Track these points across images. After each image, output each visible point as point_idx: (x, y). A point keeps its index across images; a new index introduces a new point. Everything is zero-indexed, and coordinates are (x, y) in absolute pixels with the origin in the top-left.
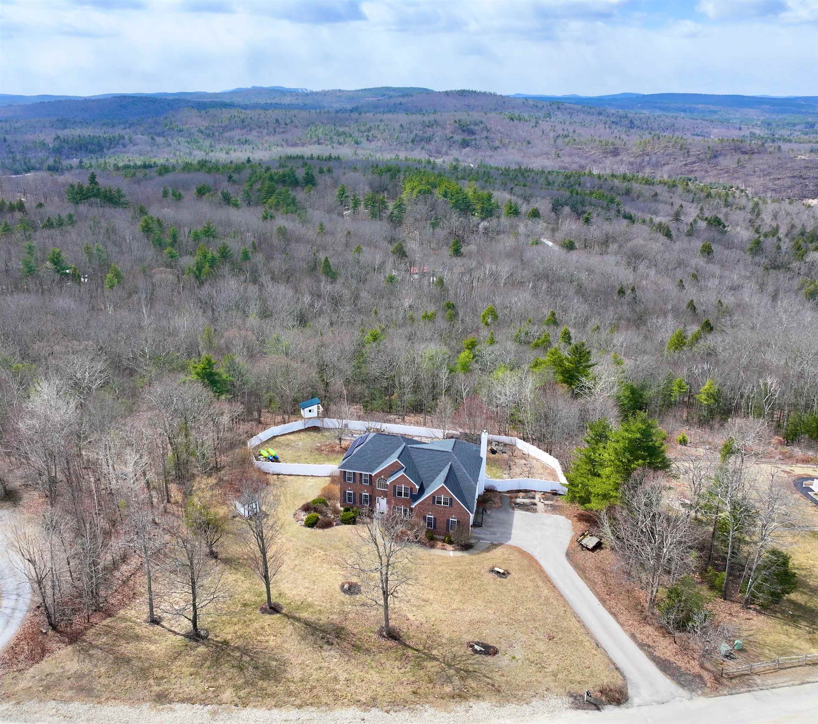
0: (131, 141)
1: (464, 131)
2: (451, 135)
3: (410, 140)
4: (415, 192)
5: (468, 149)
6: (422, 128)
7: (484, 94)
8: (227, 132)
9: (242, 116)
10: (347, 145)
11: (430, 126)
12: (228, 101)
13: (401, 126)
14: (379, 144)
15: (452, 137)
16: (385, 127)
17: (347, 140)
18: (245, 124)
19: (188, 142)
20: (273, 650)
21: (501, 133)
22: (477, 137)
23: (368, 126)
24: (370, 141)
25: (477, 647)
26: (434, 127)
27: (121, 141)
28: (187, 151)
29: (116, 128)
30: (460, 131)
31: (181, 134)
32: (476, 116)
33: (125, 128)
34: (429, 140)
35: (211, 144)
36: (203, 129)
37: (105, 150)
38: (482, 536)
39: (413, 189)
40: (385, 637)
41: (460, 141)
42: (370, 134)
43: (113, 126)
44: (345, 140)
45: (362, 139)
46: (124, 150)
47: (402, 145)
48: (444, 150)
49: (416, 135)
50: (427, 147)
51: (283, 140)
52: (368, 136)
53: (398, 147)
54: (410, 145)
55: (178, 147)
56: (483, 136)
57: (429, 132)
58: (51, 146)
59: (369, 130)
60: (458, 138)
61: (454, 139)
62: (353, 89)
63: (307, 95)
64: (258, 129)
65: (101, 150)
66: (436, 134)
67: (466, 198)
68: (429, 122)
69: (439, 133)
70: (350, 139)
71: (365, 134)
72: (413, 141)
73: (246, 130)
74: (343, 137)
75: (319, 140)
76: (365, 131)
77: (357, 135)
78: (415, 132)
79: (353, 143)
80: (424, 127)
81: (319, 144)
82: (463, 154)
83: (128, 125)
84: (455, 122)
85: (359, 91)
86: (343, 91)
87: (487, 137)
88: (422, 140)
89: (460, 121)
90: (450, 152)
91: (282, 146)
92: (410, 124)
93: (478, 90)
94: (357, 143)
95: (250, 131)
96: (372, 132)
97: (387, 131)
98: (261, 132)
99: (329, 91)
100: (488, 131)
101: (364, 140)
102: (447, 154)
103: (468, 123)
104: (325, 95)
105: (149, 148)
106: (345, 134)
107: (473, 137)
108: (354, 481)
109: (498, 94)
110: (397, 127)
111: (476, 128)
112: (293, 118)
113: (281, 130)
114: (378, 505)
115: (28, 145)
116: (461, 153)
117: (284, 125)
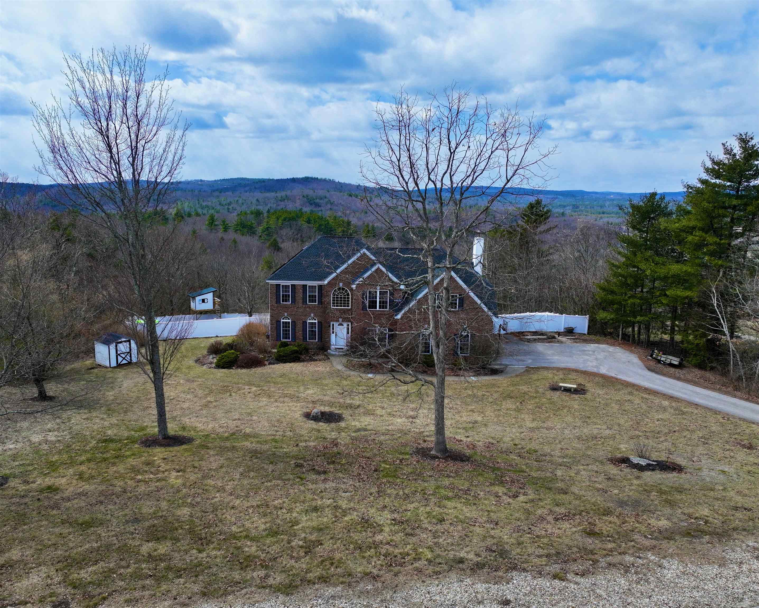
1: (311, 204)
4: (280, 221)
6: (275, 202)
7: (325, 180)
11: (282, 200)
13: (257, 200)
16: (244, 201)
20: (178, 491)
21: (343, 205)
22: (322, 208)
23: (228, 201)
26: (286, 201)
30: (308, 204)
32: (321, 193)
38: (507, 363)
39: (278, 219)
40: (437, 457)
42: (230, 207)
52: (228, 209)
56: (327, 208)
59: (229, 204)
62: (213, 179)
67: (328, 224)
74: (206, 209)
76: (226, 205)
77: (218, 208)
78: (269, 206)
80: (277, 201)
84: (304, 196)
85: (218, 181)
86: (204, 181)
87: (331, 209)
89: (307, 196)
92: (265, 199)
93: (319, 177)
96: (232, 206)
99: (191, 181)
100: (331, 204)
103: (315, 198)
106: (208, 207)
107: (320, 209)
108: (294, 301)
109: (337, 181)
110: (254, 201)
111: (321, 201)
114: (333, 337)
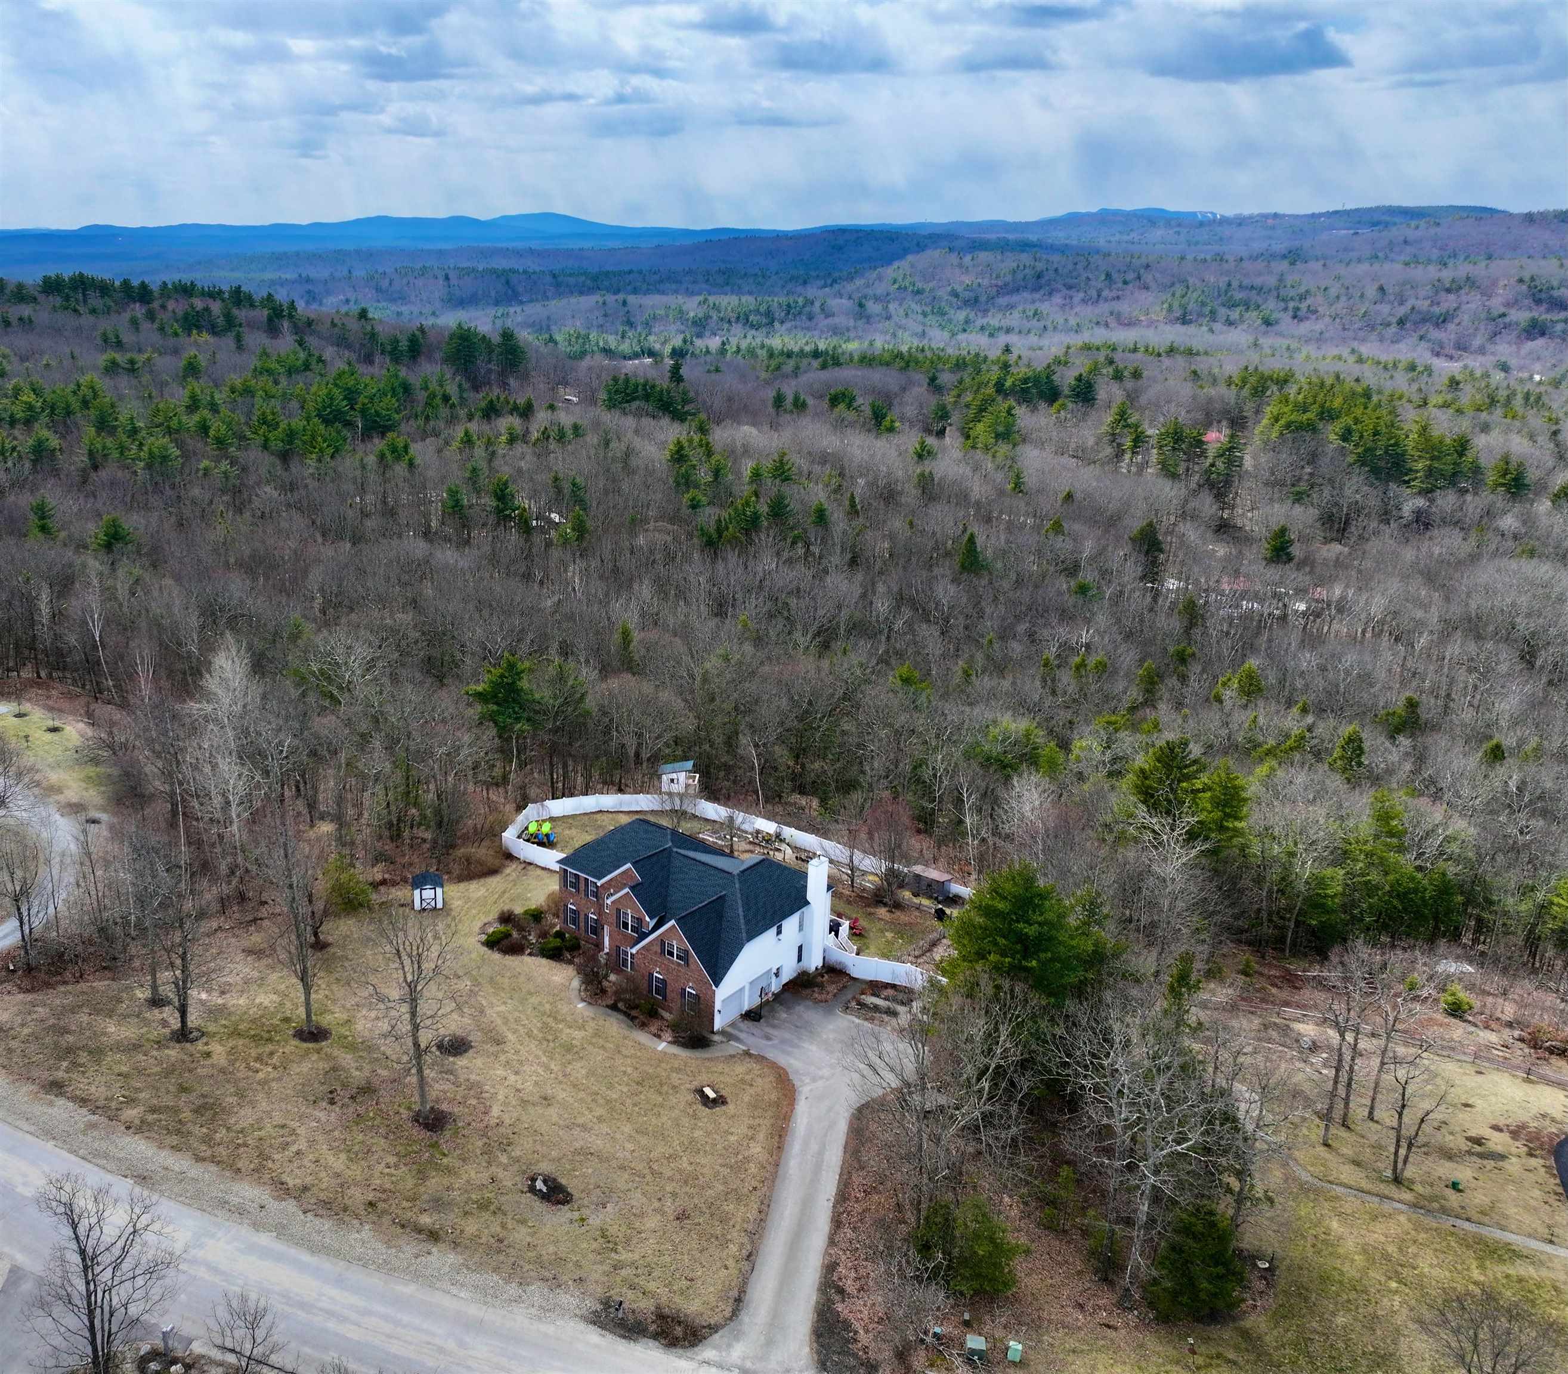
0: (823, 310)
1: (1538, 302)
2: (1502, 310)
3: (1394, 320)
5: (1540, 342)
6: (1431, 294)
8: (1004, 295)
9: (1040, 266)
10: (1245, 326)
11: (1453, 289)
12: (1033, 238)
14: (1319, 327)
15: (1504, 315)
16: (1343, 291)
17: (1247, 315)
18: (1043, 281)
19: (925, 314)
23: (1302, 289)
24: (1301, 320)
25: (539, 1185)
26: (1464, 291)
27: (807, 309)
28: (920, 329)
29: (808, 286)
30: (1528, 301)
31: (917, 297)
33: (825, 286)
34: (1442, 321)
35: (967, 317)
36: (959, 289)
37: (777, 324)
38: (742, 1036)
40: (418, 1121)
41: (1523, 324)
42: (1303, 305)
43: (805, 283)
44: (1241, 316)
45: (1282, 315)
46: (808, 323)
47: (1373, 328)
48: (1477, 342)
49: (1413, 308)
50: (1435, 334)
51: (1112, 313)
52: (1297, 309)
53: (1361, 334)
54: (1394, 329)
55: (904, 321)
57: (1449, 302)
58: (692, 314)
59: (1302, 297)
60: (1521, 316)
61: (1507, 320)
63: (1201, 224)
64: (1065, 291)
65: (771, 323)
66: (1464, 307)
67: (1396, 444)
68: (1453, 281)
69: (1472, 303)
70: (1255, 313)
71: (1291, 305)
72: (1401, 322)
73: (1042, 292)
74: (1239, 310)
75: (1184, 315)
76: (1292, 299)
77: (1272, 306)
78: (1411, 303)
79: (1259, 321)
80: (1437, 293)
81: (1183, 323)
82: (1523, 352)
83: (829, 281)
88: (1424, 320)
89: (1532, 279)
90: (1490, 347)
91: (1107, 325)
92: (1404, 284)
94: (1267, 323)
95: (1050, 294)
96: (1309, 301)
97: (1343, 299)
98: (1071, 298)
101: (1286, 318)
102: (1482, 350)
103: (1555, 283)
104: (1240, 225)
105: (851, 323)
106: (1246, 304)
107: (1561, 316)
108: (578, 890)
110: (1371, 292)
112: (1142, 271)
113: (1114, 294)
115: (658, 312)
116: (1519, 349)
117: (1120, 285)
